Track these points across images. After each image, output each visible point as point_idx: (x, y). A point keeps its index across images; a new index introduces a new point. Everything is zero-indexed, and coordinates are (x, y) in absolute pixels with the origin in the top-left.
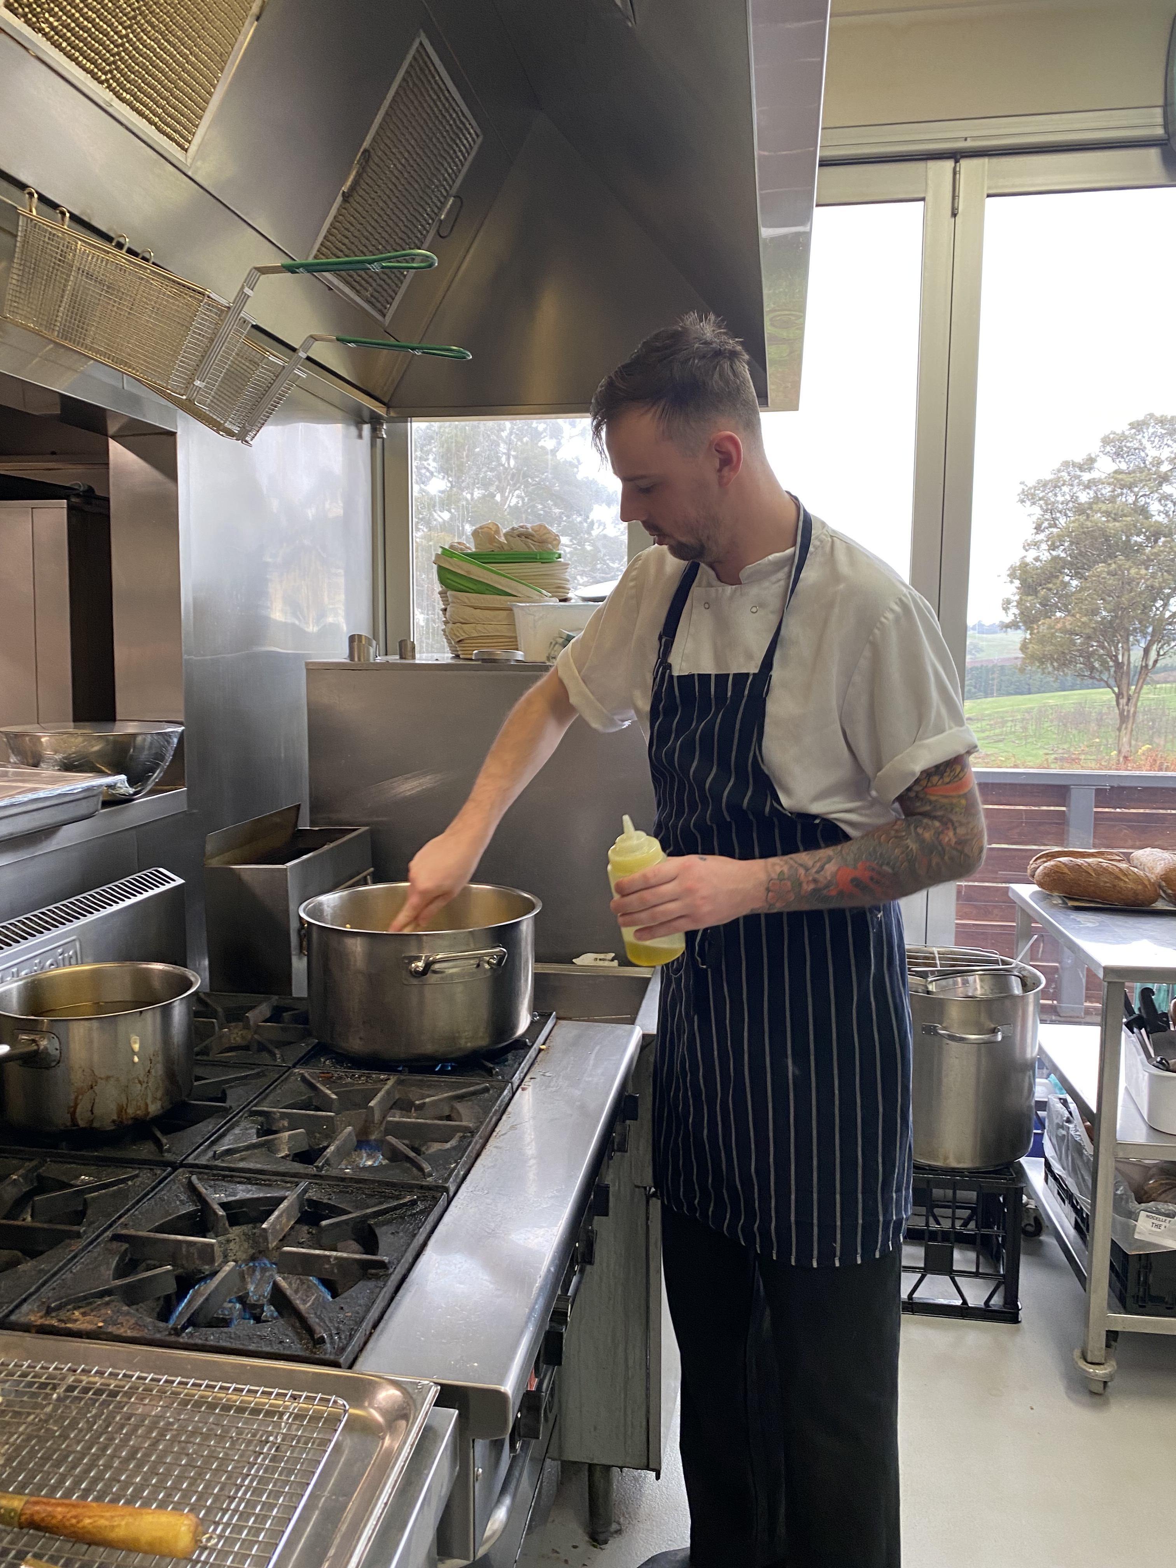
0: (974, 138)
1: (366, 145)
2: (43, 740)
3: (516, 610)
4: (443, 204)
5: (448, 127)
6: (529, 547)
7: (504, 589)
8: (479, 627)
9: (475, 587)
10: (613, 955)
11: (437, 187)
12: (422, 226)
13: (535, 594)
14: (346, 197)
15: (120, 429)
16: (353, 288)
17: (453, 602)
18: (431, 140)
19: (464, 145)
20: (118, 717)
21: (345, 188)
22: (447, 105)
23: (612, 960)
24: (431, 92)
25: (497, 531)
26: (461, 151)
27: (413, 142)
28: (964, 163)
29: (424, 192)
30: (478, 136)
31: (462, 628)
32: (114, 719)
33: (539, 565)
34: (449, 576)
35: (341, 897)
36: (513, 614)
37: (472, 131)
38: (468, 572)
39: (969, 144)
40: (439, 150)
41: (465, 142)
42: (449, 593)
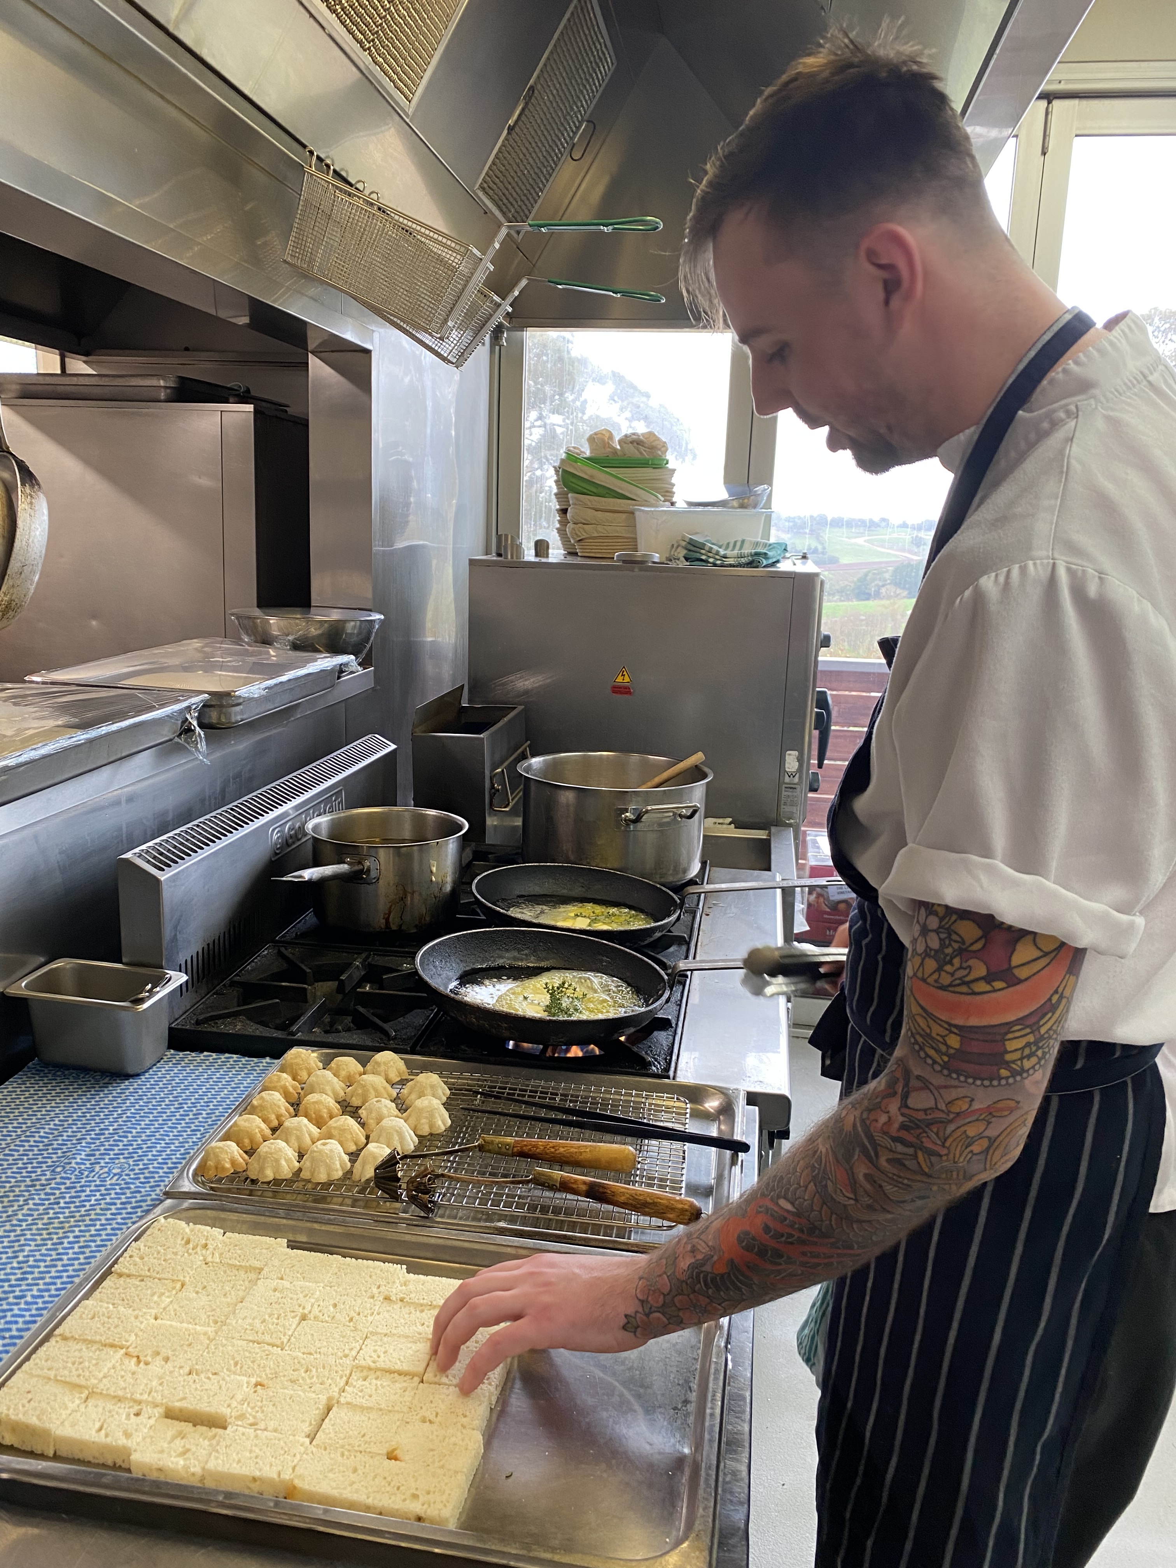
0: (1068, 81)
1: (532, 81)
2: (271, 622)
3: (637, 514)
4: (578, 128)
5: (592, 59)
6: (641, 453)
7: (623, 493)
8: (600, 528)
9: (594, 490)
10: (730, 819)
11: (575, 113)
12: (559, 150)
13: (652, 499)
14: (511, 129)
15: (320, 345)
16: (501, 210)
17: (575, 504)
18: (577, 70)
19: (601, 73)
20: (313, 604)
21: (511, 122)
22: (595, 38)
23: (730, 824)
24: (585, 28)
25: (611, 437)
26: (598, 78)
27: (564, 74)
28: (1056, 103)
29: (565, 119)
30: (612, 64)
31: (583, 529)
32: (308, 605)
33: (650, 470)
34: (573, 480)
35: (544, 761)
36: (634, 518)
37: (609, 60)
38: (592, 476)
39: (1063, 87)
40: (581, 78)
41: (602, 69)
42: (570, 495)
